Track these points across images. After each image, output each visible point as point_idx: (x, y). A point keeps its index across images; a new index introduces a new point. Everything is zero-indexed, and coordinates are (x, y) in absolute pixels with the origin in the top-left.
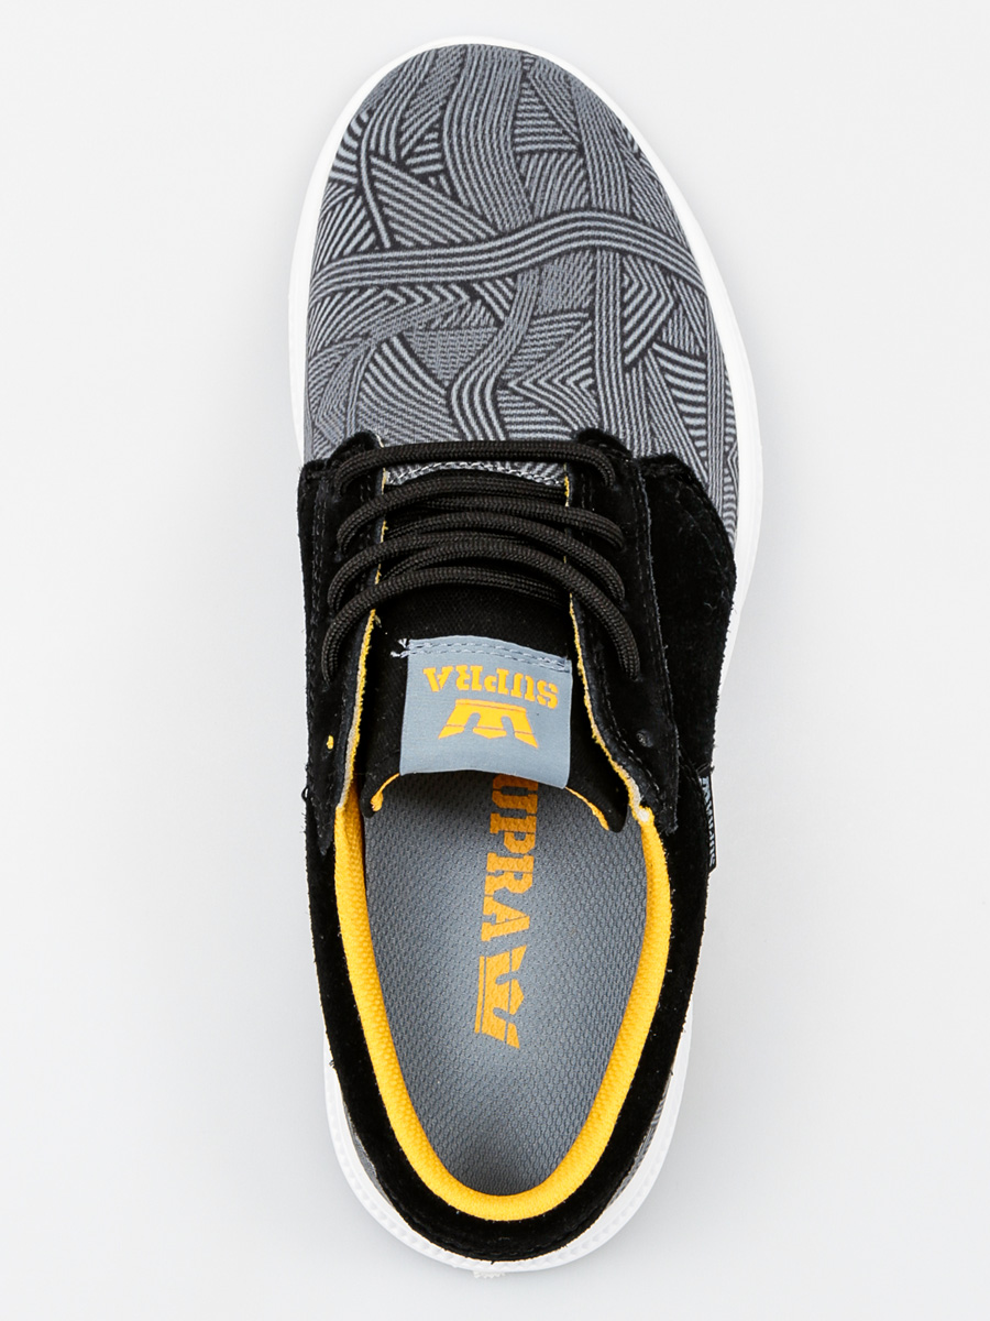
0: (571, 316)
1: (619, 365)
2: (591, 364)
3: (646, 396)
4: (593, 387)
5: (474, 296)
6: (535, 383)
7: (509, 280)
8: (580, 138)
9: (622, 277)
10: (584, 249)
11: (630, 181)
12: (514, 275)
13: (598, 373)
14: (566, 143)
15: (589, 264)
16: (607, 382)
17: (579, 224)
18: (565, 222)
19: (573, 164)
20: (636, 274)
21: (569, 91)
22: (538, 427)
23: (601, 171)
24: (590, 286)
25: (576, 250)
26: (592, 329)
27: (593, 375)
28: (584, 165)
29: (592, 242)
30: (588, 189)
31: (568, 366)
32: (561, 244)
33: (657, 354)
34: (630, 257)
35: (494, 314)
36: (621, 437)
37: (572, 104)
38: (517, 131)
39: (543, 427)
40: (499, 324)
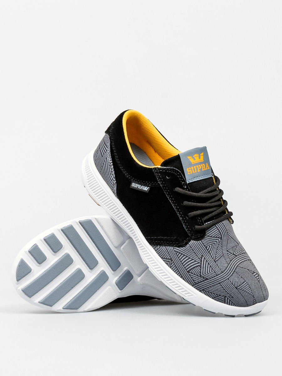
0: (218, 259)
1: (204, 256)
2: (209, 252)
3: (196, 254)
4: (206, 248)
5: (234, 254)
6: (216, 242)
7: (231, 259)
8: (238, 291)
9: (214, 271)
10: (224, 271)
11: (224, 290)
12: (231, 261)
13: (207, 251)
14: (240, 288)
15: (221, 269)
16: (204, 250)
17: (228, 275)
18: (230, 274)
19: (236, 285)
20: (212, 273)
21: (245, 299)
22: (212, 232)
23: (231, 287)
24: (218, 266)
25: (225, 270)
26: (213, 259)
27: (208, 250)
28: (234, 286)
29: (223, 273)
30: (231, 282)
31: (213, 249)
32: (228, 270)
33: (199, 263)
34: (215, 276)
35: (229, 252)
36: (196, 242)
37: (243, 297)
38: (248, 285)
39: (211, 233)
40: (227, 251)
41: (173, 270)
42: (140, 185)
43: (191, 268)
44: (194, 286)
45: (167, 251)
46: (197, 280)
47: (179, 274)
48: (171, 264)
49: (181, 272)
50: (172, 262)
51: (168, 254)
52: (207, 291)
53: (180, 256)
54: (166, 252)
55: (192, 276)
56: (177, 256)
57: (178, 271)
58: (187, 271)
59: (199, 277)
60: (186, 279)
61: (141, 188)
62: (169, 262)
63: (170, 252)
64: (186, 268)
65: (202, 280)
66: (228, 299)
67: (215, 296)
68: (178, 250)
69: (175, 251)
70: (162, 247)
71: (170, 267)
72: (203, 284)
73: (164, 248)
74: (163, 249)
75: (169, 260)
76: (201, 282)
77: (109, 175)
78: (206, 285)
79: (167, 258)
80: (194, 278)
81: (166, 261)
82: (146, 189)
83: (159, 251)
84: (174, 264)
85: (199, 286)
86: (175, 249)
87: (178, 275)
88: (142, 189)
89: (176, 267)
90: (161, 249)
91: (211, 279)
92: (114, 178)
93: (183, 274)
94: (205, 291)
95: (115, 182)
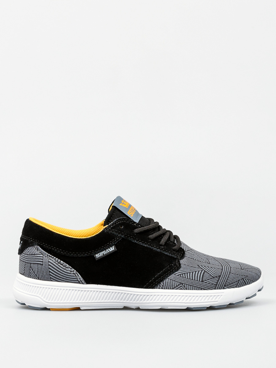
3: (192, 267)
8: (245, 270)
9: (217, 268)
11: (237, 275)
17: (227, 266)
20: (218, 271)
21: (254, 273)
28: (239, 269)
29: (223, 266)
30: (234, 268)
34: (221, 270)
36: (184, 259)
37: (251, 272)
41: (191, 289)
42: (104, 251)
43: (201, 277)
44: (217, 288)
45: (172, 280)
46: (214, 282)
47: (198, 288)
48: (185, 287)
49: (197, 285)
50: (184, 285)
51: (175, 282)
52: (228, 283)
53: (185, 275)
54: (172, 282)
55: (208, 282)
56: (183, 277)
57: (195, 287)
58: (201, 282)
59: (213, 279)
60: (206, 288)
61: (107, 252)
62: (181, 286)
63: (175, 279)
64: (198, 280)
65: (218, 280)
66: (245, 279)
67: (236, 283)
68: (179, 273)
69: (178, 275)
70: (164, 281)
71: (186, 289)
72: (221, 282)
73: (168, 280)
74: (167, 282)
75: (180, 286)
76: (218, 281)
77: (63, 271)
78: (223, 281)
79: (177, 285)
80: (211, 282)
81: (178, 288)
82: (112, 249)
83: (165, 286)
84: (187, 284)
85: (220, 285)
86: (176, 275)
87: (197, 290)
88: (109, 252)
89: (191, 286)
90: (165, 283)
91: (222, 274)
92: (71, 269)
93: (200, 286)
94: (227, 285)
95: (75, 271)
